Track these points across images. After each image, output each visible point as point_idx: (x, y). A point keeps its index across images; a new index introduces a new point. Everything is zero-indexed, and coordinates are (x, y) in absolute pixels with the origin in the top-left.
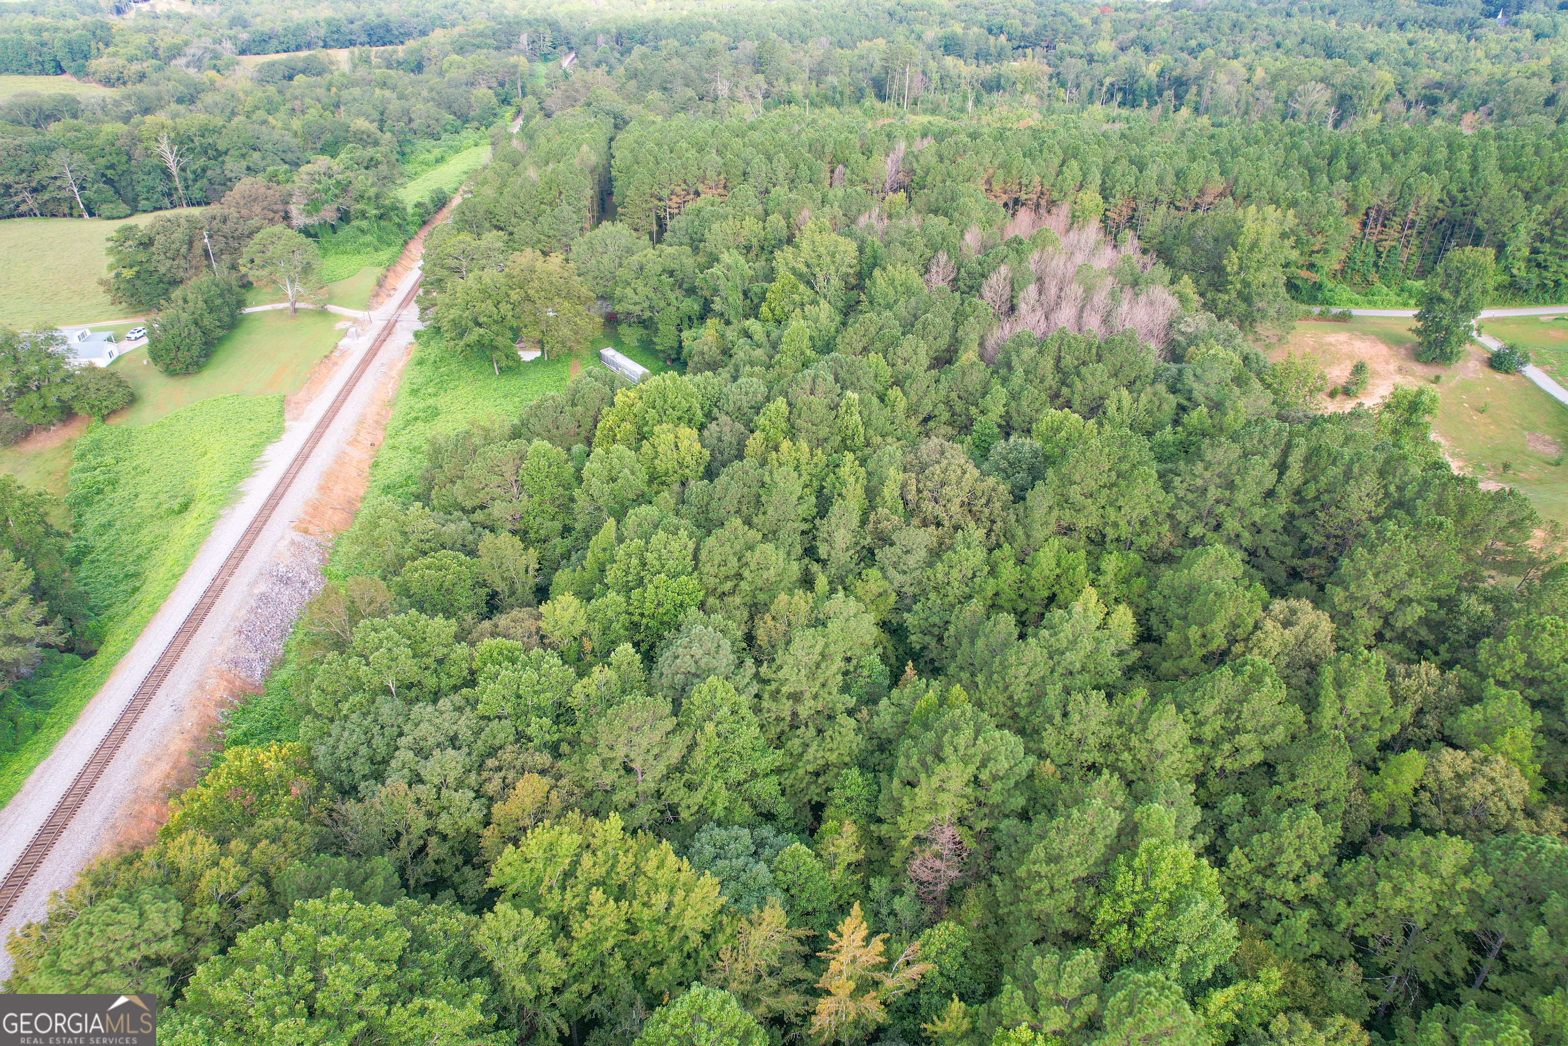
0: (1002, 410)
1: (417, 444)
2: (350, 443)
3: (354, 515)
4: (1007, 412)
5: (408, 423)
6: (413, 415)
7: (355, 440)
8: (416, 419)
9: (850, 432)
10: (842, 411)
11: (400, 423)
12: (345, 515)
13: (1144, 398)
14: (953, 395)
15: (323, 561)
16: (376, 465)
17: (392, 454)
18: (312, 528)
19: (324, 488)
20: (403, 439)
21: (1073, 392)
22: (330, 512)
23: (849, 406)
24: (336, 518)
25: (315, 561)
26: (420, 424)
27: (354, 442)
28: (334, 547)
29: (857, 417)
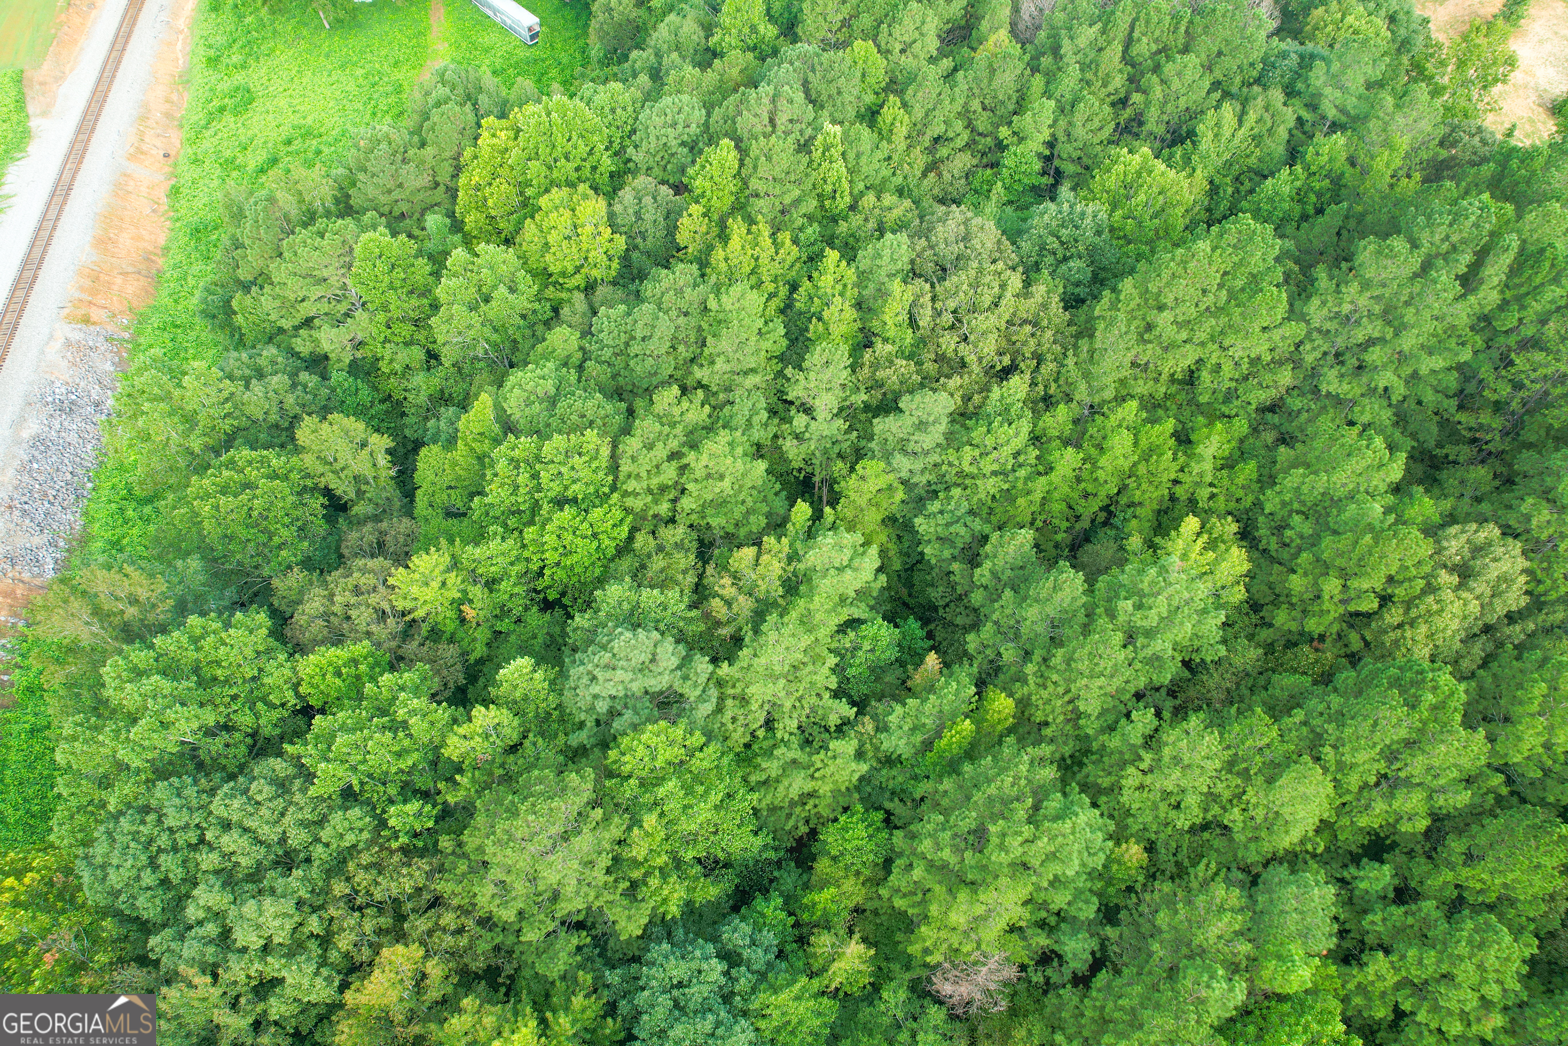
0: (1046, 135)
1: (228, 154)
2: (132, 157)
3: (157, 279)
4: (1053, 135)
5: (211, 118)
6: (216, 103)
7: (139, 151)
8: (222, 110)
9: (829, 188)
10: (816, 155)
11: (200, 117)
12: (143, 282)
13: (1252, 117)
14: (976, 105)
15: (121, 365)
16: (175, 192)
17: (196, 172)
18: (96, 314)
19: (103, 243)
20: (208, 143)
21: (1148, 104)
22: (119, 280)
23: (827, 148)
24: (130, 290)
25: (109, 367)
26: (228, 118)
27: (138, 154)
28: (133, 340)
29: (840, 166)
